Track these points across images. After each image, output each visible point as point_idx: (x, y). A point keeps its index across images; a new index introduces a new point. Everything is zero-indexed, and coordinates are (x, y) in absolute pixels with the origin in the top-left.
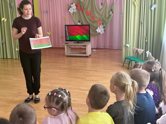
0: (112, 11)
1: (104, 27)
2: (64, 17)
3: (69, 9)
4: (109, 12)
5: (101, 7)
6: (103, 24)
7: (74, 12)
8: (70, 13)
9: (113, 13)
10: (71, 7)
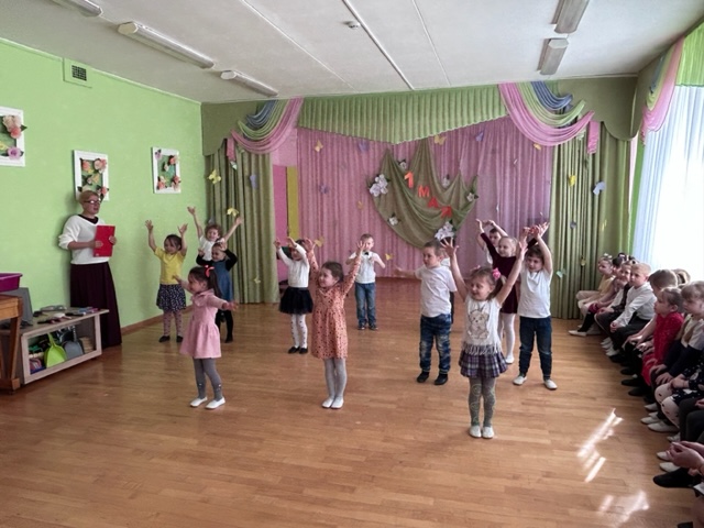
0: (472, 192)
1: (454, 230)
2: (357, 204)
3: (370, 187)
4: (466, 195)
5: (445, 183)
6: (451, 222)
7: (380, 195)
8: (371, 195)
9: (476, 197)
10: (375, 182)
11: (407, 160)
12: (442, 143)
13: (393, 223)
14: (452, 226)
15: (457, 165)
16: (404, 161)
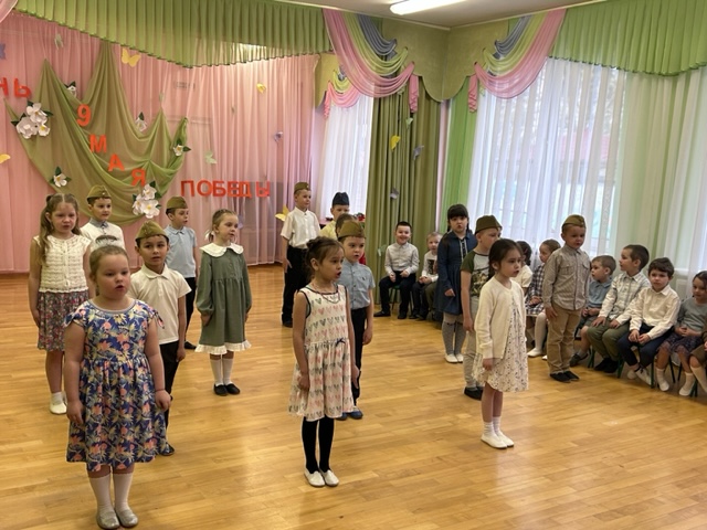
0: (180, 142)
1: (158, 196)
3: (15, 123)
4: (172, 146)
5: (139, 125)
6: (153, 185)
7: (34, 137)
8: (19, 135)
9: (186, 149)
10: (24, 115)
11: (78, 84)
12: (133, 64)
13: (58, 184)
14: (154, 191)
15: (157, 99)
16: (74, 84)
